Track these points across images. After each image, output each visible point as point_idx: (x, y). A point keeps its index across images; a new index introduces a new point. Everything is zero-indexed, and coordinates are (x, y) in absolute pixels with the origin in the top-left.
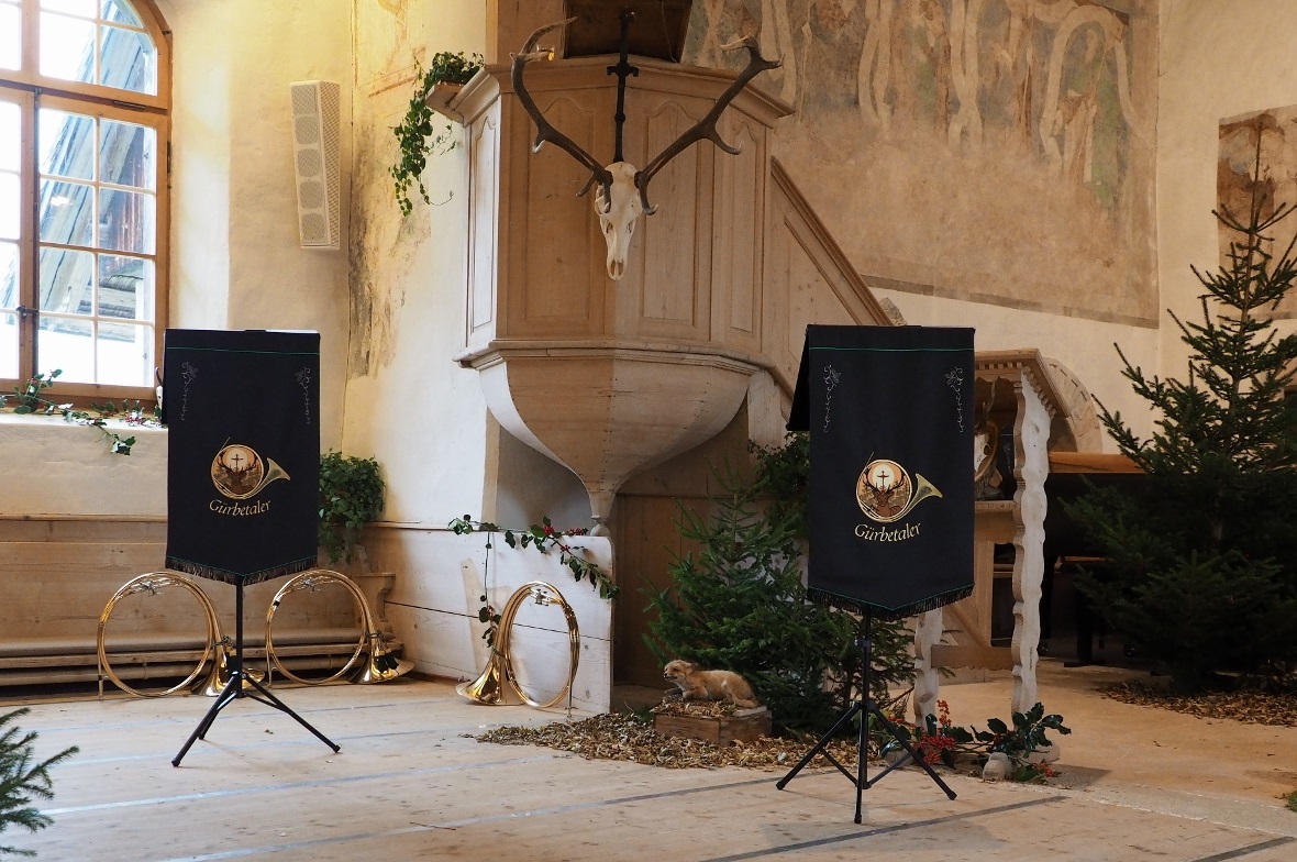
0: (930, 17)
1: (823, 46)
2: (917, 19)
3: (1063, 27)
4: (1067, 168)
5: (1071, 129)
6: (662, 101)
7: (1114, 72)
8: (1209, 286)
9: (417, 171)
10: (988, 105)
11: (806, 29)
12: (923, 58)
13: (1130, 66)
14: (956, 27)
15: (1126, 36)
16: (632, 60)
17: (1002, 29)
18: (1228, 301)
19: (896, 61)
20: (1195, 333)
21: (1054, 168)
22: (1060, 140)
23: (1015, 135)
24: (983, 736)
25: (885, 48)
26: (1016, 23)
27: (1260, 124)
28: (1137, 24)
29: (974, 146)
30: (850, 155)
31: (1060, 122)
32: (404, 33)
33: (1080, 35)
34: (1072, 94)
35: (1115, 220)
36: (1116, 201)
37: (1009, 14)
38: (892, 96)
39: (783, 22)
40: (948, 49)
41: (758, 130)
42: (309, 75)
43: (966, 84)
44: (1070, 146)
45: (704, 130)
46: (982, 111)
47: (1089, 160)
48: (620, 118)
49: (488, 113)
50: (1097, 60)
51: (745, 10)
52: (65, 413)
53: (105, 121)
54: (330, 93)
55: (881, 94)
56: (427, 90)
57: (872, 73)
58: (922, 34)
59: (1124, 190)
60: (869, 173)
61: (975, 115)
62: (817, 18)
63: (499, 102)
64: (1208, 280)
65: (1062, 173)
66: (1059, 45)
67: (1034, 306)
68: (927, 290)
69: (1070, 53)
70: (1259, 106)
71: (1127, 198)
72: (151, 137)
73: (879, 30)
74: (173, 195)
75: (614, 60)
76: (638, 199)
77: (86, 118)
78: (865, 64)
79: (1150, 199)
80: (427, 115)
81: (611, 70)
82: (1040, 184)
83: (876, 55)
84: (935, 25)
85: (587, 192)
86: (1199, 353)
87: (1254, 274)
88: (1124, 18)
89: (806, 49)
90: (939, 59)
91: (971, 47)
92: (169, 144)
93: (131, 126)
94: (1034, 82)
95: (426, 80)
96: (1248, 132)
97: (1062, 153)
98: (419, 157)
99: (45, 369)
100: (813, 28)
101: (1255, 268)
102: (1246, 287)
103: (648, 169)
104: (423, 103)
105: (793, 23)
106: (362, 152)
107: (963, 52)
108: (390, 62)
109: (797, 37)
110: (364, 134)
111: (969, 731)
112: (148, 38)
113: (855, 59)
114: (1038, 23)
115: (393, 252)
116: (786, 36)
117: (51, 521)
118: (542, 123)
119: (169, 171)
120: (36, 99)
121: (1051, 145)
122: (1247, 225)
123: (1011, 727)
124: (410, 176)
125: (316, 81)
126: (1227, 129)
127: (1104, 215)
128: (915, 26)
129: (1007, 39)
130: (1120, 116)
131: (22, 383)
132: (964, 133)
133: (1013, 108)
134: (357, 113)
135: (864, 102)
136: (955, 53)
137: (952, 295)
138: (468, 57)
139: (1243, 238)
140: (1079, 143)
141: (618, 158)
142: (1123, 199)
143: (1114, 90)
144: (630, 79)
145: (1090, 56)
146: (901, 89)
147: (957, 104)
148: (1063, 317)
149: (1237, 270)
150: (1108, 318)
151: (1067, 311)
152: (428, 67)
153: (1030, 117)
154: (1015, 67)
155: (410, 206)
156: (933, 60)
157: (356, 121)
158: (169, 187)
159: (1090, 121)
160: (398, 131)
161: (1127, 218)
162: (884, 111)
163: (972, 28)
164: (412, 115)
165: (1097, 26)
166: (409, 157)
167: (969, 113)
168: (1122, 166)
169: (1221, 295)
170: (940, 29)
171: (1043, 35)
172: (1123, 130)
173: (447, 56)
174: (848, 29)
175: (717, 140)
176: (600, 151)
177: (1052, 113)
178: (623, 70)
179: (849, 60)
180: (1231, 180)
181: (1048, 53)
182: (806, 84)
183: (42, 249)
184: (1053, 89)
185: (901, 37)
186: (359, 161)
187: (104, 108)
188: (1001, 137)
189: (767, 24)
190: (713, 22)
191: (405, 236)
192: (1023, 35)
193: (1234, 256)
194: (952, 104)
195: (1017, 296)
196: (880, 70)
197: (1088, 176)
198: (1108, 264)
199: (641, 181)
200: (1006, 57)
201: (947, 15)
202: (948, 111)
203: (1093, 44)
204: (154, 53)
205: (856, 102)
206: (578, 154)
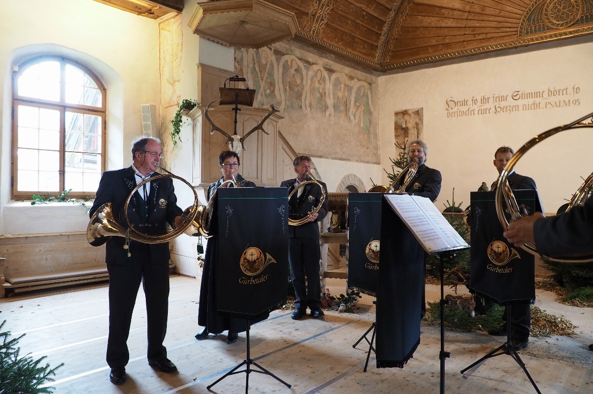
0: (320, 84)
1: (292, 92)
2: (317, 85)
3: (355, 86)
4: (356, 123)
5: (358, 114)
6: (247, 117)
7: (368, 98)
8: (394, 163)
9: (178, 133)
10: (335, 107)
11: (287, 88)
12: (319, 95)
13: (372, 97)
14: (327, 86)
15: (371, 89)
16: (239, 106)
17: (339, 88)
18: (399, 167)
19: (312, 96)
20: (391, 176)
21: (353, 123)
22: (355, 116)
23: (343, 115)
24: (339, 299)
25: (309, 92)
26: (343, 86)
27: (405, 113)
28: (373, 85)
29: (332, 118)
30: (300, 121)
31: (354, 111)
32: (175, 91)
33: (359, 89)
34: (357, 104)
35: (369, 137)
36: (369, 132)
37: (341, 83)
38: (311, 106)
39: (281, 86)
40: (325, 93)
41: (275, 123)
42: (147, 102)
43: (330, 102)
44: (357, 117)
45: (259, 127)
46: (334, 109)
47: (362, 121)
48: (236, 122)
49: (198, 118)
50: (363, 95)
51: (271, 83)
52: (73, 201)
53: (85, 115)
54: (153, 108)
55: (307, 105)
56: (181, 110)
57: (305, 99)
58: (318, 89)
59: (371, 129)
60: (305, 126)
61: (332, 110)
62: (290, 85)
63: (201, 116)
64: (394, 161)
65: (355, 125)
66: (354, 91)
67: (349, 160)
68: (321, 157)
69: (357, 94)
70: (404, 108)
71: (372, 131)
72: (100, 119)
73: (307, 88)
74: (106, 136)
75: (234, 106)
76: (241, 145)
77: (79, 114)
78: (303, 97)
79: (378, 131)
80: (181, 117)
81: (233, 109)
82: (349, 128)
83: (306, 94)
84: (322, 86)
85: (227, 143)
86: (392, 181)
87: (405, 160)
88: (370, 84)
89: (287, 93)
90: (323, 95)
91: (331, 92)
92: (105, 121)
93: (93, 116)
94: (348, 101)
95: (181, 107)
96: (402, 115)
97: (355, 119)
98: (179, 129)
99: (67, 189)
100: (289, 87)
101: (405, 158)
102: (403, 163)
103: (244, 137)
104: (180, 114)
105: (284, 86)
106: (162, 124)
107: (329, 94)
108: (171, 99)
109: (285, 90)
110: (163, 118)
111: (335, 297)
112: (99, 91)
113: (301, 96)
114: (348, 86)
115: (171, 153)
116: (282, 90)
117: (68, 235)
118: (213, 125)
119: (105, 129)
120: (64, 109)
121: (352, 117)
122: (403, 147)
123: (346, 296)
124: (176, 134)
125: (149, 105)
126: (397, 114)
127: (366, 136)
128: (316, 87)
129: (341, 90)
130: (369, 110)
131: (60, 193)
132: (330, 115)
133: (342, 108)
134: (161, 112)
135: (303, 107)
136: (327, 94)
137: (327, 158)
138: (193, 101)
139: (402, 151)
140: (359, 117)
141: (235, 133)
142: (371, 132)
143: (368, 103)
144: (238, 111)
145: (362, 94)
146: (313, 103)
147: (328, 107)
148: (356, 163)
149: (401, 159)
150: (368, 162)
151: (357, 161)
152: (181, 104)
153: (347, 110)
154: (343, 97)
155: (176, 143)
156: (321, 96)
157: (161, 115)
158: (105, 133)
159: (362, 111)
160: (173, 121)
161: (372, 136)
162: (309, 109)
163: (331, 87)
164: (176, 117)
165: (363, 86)
166: (176, 129)
167: (331, 110)
168: (370, 123)
169: (397, 165)
170: (323, 87)
171: (350, 89)
172: (370, 113)
173: (186, 101)
174: (298, 88)
175: (263, 130)
176: (230, 132)
177: (352, 109)
178: (236, 109)
179: (299, 96)
180: (398, 127)
181: (351, 93)
182: (287, 103)
183: (66, 153)
184: (352, 103)
185: (313, 90)
186: (162, 126)
187: (85, 111)
188: (339, 115)
189: (277, 87)
190: (262, 86)
191: (175, 148)
192: (344, 89)
193: (400, 155)
194: (326, 107)
195: (344, 158)
196: (307, 98)
197: (362, 125)
198: (367, 148)
199: (242, 140)
200: (340, 95)
201: (325, 84)
202: (325, 109)
203: (362, 91)
204: (101, 95)
205: (301, 107)
206: (224, 133)
